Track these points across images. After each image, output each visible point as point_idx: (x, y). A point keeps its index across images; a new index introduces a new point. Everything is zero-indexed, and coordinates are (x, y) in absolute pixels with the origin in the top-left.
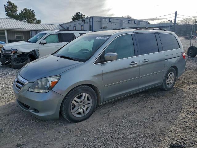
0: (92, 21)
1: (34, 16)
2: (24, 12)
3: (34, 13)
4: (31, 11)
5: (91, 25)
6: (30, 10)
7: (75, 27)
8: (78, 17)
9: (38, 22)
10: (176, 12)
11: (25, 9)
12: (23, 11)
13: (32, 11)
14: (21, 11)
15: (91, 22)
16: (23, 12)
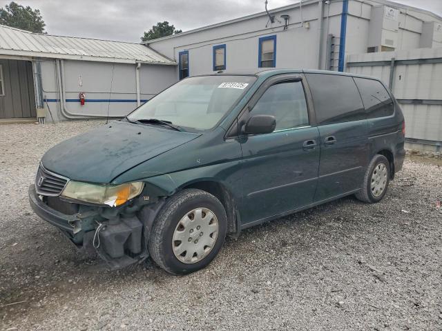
0: (344, 16)
2: (10, 13)
3: (39, 18)
4: (32, 13)
5: (337, 32)
6: (29, 8)
7: (224, 47)
11: (13, 6)
12: (5, 10)
13: (33, 10)
15: (338, 19)
16: (6, 13)
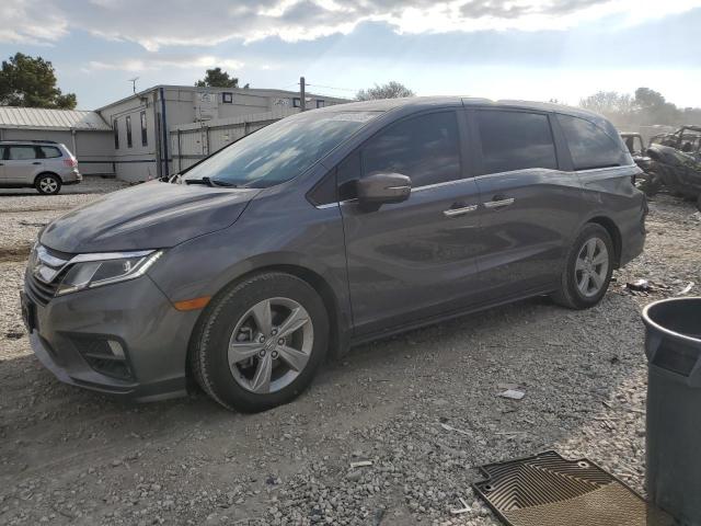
0: (163, 101)
1: (51, 80)
2: (16, 66)
3: (51, 71)
4: (43, 65)
5: (161, 112)
6: (40, 59)
8: (216, 78)
9: (67, 103)
10: (302, 80)
11: (19, 57)
12: (9, 62)
13: (45, 62)
14: (4, 63)
15: (160, 103)
16: (11, 67)
